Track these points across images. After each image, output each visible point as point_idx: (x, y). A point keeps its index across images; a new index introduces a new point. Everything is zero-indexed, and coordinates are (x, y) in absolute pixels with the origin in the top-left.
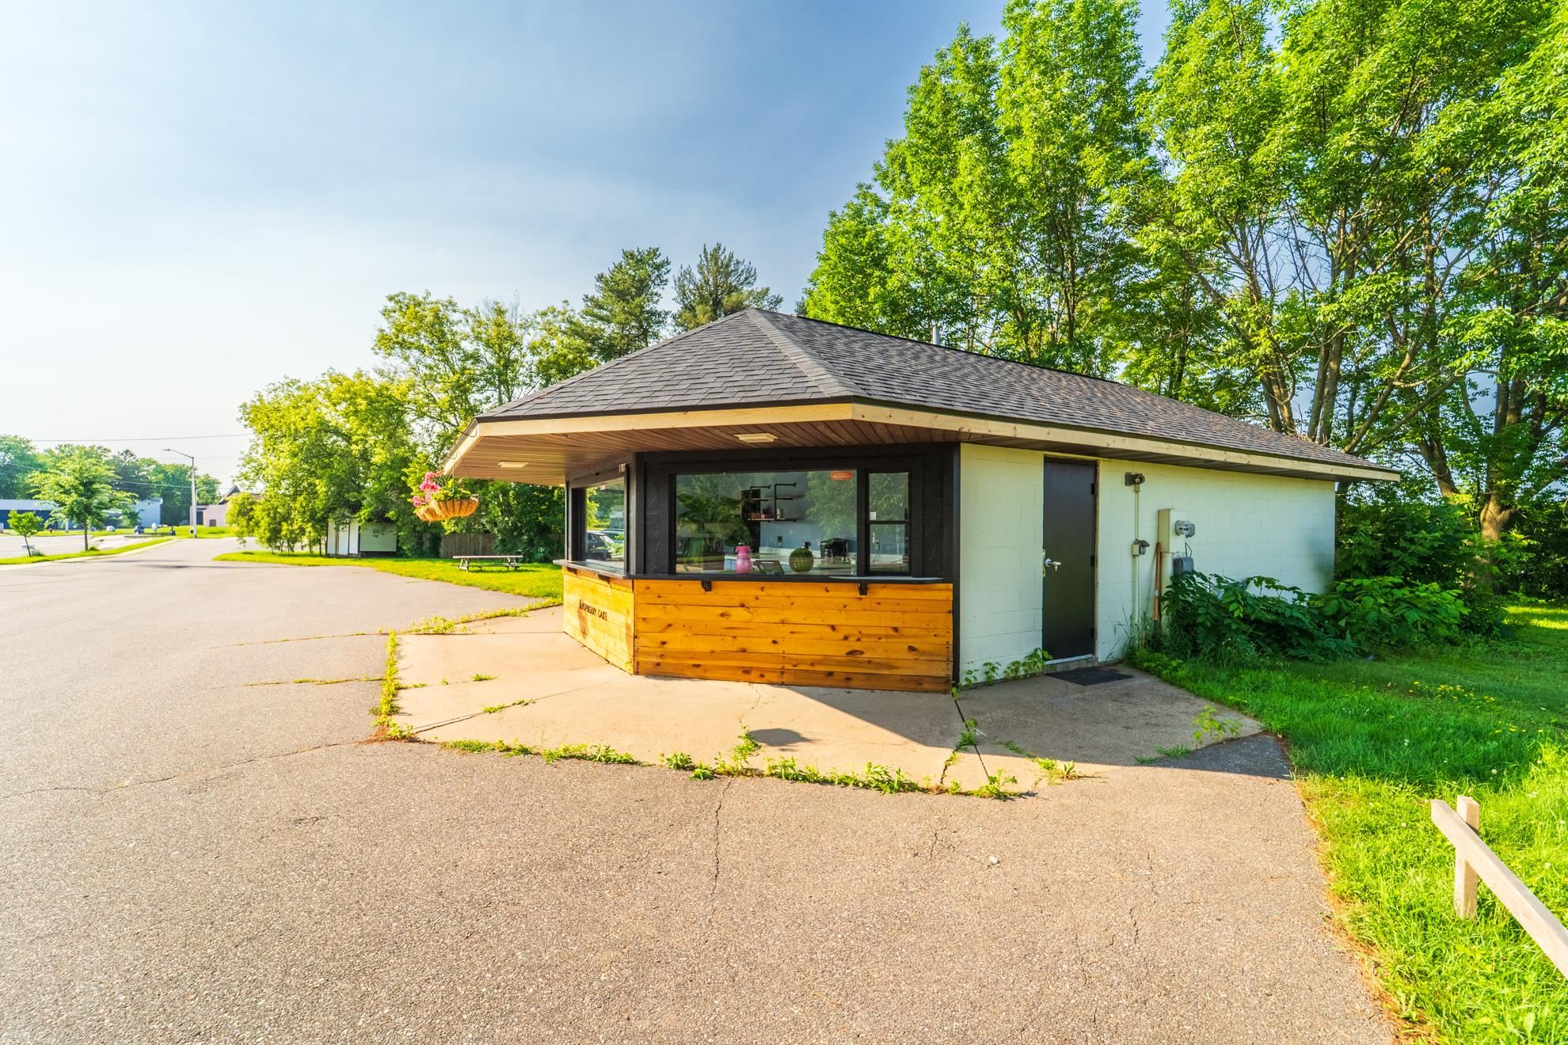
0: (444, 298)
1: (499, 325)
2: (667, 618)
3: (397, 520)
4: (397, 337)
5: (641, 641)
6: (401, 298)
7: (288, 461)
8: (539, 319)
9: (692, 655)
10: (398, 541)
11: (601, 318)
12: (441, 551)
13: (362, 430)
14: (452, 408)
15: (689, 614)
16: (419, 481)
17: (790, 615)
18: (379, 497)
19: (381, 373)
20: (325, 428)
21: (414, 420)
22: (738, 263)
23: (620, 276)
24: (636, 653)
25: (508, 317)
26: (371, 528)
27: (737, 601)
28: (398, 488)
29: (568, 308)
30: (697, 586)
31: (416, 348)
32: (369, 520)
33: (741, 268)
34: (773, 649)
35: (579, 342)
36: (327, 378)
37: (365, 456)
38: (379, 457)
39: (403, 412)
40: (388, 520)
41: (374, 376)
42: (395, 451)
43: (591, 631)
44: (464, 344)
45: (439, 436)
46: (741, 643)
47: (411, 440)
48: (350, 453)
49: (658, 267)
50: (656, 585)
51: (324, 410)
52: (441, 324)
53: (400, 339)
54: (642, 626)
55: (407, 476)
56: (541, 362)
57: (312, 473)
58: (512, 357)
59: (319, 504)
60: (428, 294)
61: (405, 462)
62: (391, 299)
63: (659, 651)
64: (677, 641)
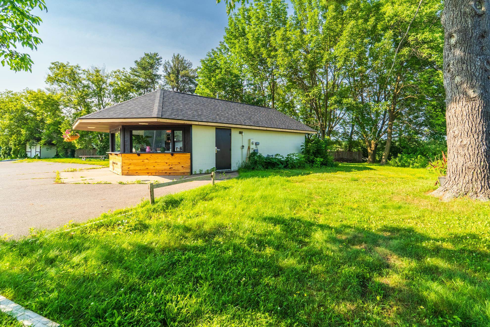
0: (75, 65)
1: (97, 76)
2: (130, 162)
3: (57, 144)
4: (56, 78)
5: (124, 168)
6: (57, 64)
7: (9, 122)
8: (113, 74)
9: (135, 170)
10: (57, 152)
11: (136, 76)
12: (75, 155)
13: (42, 111)
14: (79, 104)
15: (135, 161)
16: (65, 130)
17: (157, 161)
18: (49, 136)
19: (49, 90)
20: (24, 110)
21: (63, 108)
22: (185, 61)
23: (143, 62)
24: (122, 170)
25: (101, 73)
26: (45, 147)
27: (146, 158)
28: (57, 133)
29: (125, 70)
30: (136, 155)
31: (64, 82)
32: (45, 144)
33: (186, 62)
34: (154, 168)
35: (128, 84)
36: (25, 91)
37: (42, 121)
38: (49, 121)
39: (59, 105)
40: (53, 145)
41: (45, 91)
42: (55, 119)
43: (115, 168)
44: (83, 82)
45: (74, 114)
46: (147, 167)
47: (62, 115)
48: (36, 120)
49: (158, 60)
50: (127, 155)
51: (24, 103)
52: (74, 74)
53: (57, 79)
54: (124, 164)
55: (61, 128)
56: (114, 90)
57: (18, 126)
58: (103, 87)
59: (23, 138)
60: (68, 63)
61: (60, 123)
62: (53, 64)
63: (128, 170)
64: (132, 167)
